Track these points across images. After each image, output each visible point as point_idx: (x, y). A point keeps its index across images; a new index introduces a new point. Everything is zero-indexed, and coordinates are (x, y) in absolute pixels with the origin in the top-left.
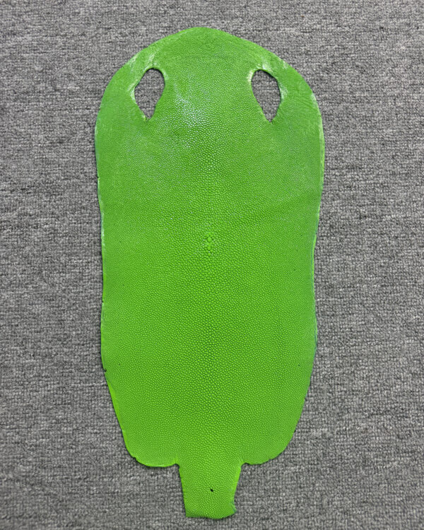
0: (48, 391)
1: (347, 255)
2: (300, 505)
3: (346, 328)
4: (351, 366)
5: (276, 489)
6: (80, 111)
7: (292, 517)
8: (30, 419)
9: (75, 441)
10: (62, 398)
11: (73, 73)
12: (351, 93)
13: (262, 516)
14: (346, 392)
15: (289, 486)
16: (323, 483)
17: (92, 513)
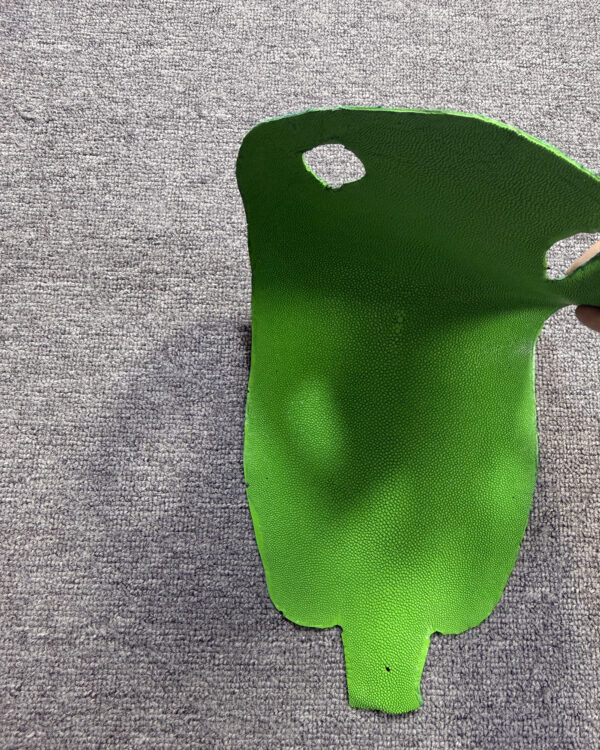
0: (165, 511)
1: (576, 350)
2: (511, 699)
3: (574, 449)
4: (582, 501)
5: (478, 673)
6: (231, 144)
7: (500, 718)
8: (137, 550)
9: (198, 584)
10: (184, 523)
11: (224, 98)
12: (581, 144)
13: (457, 713)
14: (574, 537)
15: (496, 671)
16: (544, 668)
17: (215, 693)
